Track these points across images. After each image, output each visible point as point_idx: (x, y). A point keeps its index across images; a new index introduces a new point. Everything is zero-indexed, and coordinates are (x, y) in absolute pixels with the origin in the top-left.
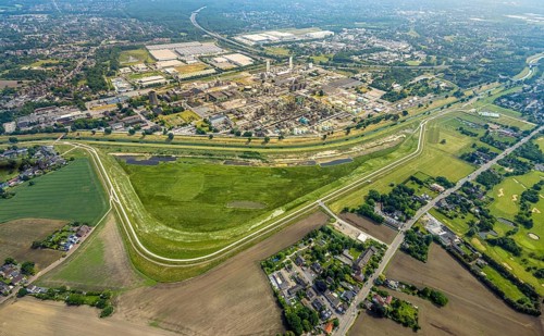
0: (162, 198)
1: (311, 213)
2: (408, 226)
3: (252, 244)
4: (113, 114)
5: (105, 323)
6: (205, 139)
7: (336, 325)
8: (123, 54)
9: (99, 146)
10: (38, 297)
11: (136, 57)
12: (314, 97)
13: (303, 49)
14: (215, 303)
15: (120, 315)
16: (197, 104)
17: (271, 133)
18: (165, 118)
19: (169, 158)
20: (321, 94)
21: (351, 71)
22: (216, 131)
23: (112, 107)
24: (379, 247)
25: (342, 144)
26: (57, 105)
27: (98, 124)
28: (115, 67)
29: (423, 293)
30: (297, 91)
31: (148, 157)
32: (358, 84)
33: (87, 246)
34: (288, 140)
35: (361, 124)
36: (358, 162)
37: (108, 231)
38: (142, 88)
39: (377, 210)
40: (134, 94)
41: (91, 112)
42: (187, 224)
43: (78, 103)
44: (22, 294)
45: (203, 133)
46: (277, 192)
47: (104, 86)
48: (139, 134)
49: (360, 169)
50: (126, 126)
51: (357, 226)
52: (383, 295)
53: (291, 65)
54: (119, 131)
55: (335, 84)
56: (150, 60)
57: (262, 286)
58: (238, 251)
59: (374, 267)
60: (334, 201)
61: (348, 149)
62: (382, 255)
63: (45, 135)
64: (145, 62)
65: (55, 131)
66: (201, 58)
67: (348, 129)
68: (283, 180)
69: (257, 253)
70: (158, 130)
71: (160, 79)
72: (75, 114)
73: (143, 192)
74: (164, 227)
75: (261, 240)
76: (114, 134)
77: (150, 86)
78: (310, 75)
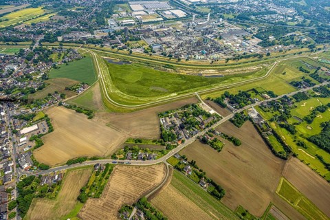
0: (121, 80)
1: (190, 97)
2: (239, 111)
3: (157, 105)
4: (106, 38)
5: (89, 121)
6: (148, 56)
7: (183, 142)
8: (116, 5)
9: (97, 52)
10: (66, 107)
11: (122, 8)
12: (216, 40)
13: (220, 9)
14: (134, 124)
15: (95, 119)
16: (148, 37)
17: (183, 57)
18: (130, 42)
19: (128, 62)
20: (220, 38)
21: (245, 25)
22: (154, 52)
23: (106, 34)
24: (218, 117)
25: (221, 67)
26: (81, 30)
27: (98, 42)
28: (111, 13)
29: (230, 139)
30: (207, 35)
31: (118, 60)
32: (246, 34)
33: (86, 93)
34: (191, 61)
35: (239, 57)
36: (227, 78)
37: (96, 88)
38: (122, 26)
39: (226, 101)
40: (118, 28)
41: (96, 36)
42: (130, 92)
43: (91, 30)
44: (60, 104)
45: (147, 52)
46: (177, 86)
47: (103, 23)
48: (116, 49)
49: (226, 81)
50: (111, 44)
51: (211, 107)
52: (210, 136)
53: (208, 20)
54: (107, 47)
55: (231, 33)
56: (129, 11)
57: (156, 122)
58: (149, 107)
59: (211, 124)
60: (205, 94)
61: (223, 70)
62: (218, 121)
63: (74, 44)
64: (127, 12)
65: (79, 43)
66: (157, 11)
67: (228, 60)
68: (181, 81)
69: (157, 109)
70: (125, 48)
71: (132, 21)
72: (89, 36)
73: (113, 76)
74: (119, 92)
75: (162, 104)
76: (105, 48)
77: (126, 25)
78: (219, 26)
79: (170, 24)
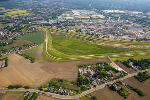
0: (58, 44)
1: (103, 58)
2: (142, 71)
3: (78, 60)
4: (55, 24)
6: (78, 33)
7: (95, 86)
8: (65, 11)
9: (48, 30)
10: (20, 54)
11: (68, 12)
12: (124, 30)
13: (127, 16)
14: (60, 69)
16: (80, 25)
17: (101, 36)
18: (68, 27)
19: (65, 36)
20: (127, 29)
21: (144, 24)
22: (82, 32)
23: (55, 22)
24: (124, 73)
25: (129, 44)
26: (42, 20)
27: (50, 25)
28: (61, 14)
30: (117, 27)
31: (59, 34)
32: (145, 28)
34: (106, 39)
35: (140, 40)
36: (132, 50)
37: (41, 47)
38: (66, 19)
39: (131, 64)
40: (63, 20)
41: (49, 23)
42: (62, 51)
43: (48, 20)
44: (17, 53)
45: (78, 32)
46: (94, 51)
47: (56, 18)
48: (59, 29)
49: (131, 52)
50: (57, 27)
51: (119, 66)
52: (118, 85)
53: (119, 20)
54: (54, 27)
55: (134, 27)
56: (72, 13)
57: (76, 70)
58: (73, 61)
59: (119, 77)
60: (115, 58)
61: (129, 46)
62: (125, 76)
63: (36, 25)
64: (70, 14)
65: (39, 25)
66: (87, 15)
67: (132, 40)
68: (98, 48)
69: (79, 63)
70: (65, 29)
71: (72, 18)
72: (46, 22)
73: (54, 41)
74: (55, 50)
75: (82, 60)
76: (53, 28)
77: (68, 19)
78: (126, 23)
79: (94, 20)
